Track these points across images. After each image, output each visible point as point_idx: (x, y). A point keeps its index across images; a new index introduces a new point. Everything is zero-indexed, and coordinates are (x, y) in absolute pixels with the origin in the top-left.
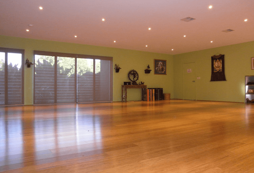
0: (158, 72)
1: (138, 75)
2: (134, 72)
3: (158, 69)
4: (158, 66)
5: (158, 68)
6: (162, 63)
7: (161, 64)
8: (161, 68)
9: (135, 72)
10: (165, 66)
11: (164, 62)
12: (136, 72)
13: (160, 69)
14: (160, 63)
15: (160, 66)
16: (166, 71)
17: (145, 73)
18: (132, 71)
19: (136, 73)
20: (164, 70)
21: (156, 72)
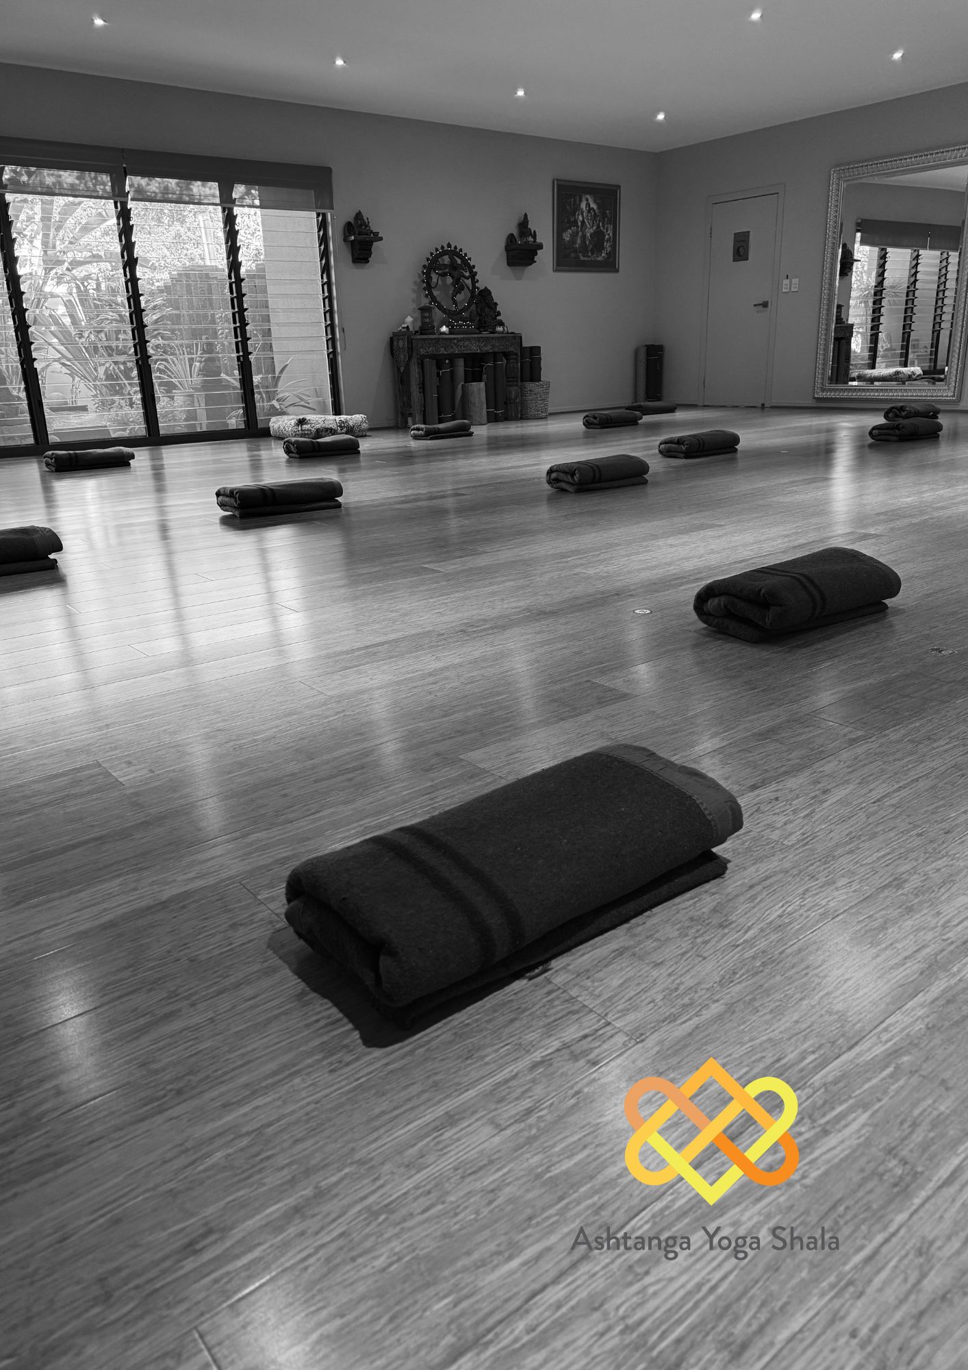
0: (578, 257)
1: (473, 275)
2: (452, 259)
3: (573, 241)
4: (576, 222)
5: (574, 235)
6: (593, 205)
7: (590, 210)
8: (589, 232)
9: (459, 261)
10: (614, 221)
11: (608, 196)
12: (462, 258)
13: (584, 237)
14: (588, 203)
15: (583, 222)
16: (614, 246)
17: (509, 264)
18: (444, 253)
19: (466, 264)
20: (607, 245)
21: (567, 260)
